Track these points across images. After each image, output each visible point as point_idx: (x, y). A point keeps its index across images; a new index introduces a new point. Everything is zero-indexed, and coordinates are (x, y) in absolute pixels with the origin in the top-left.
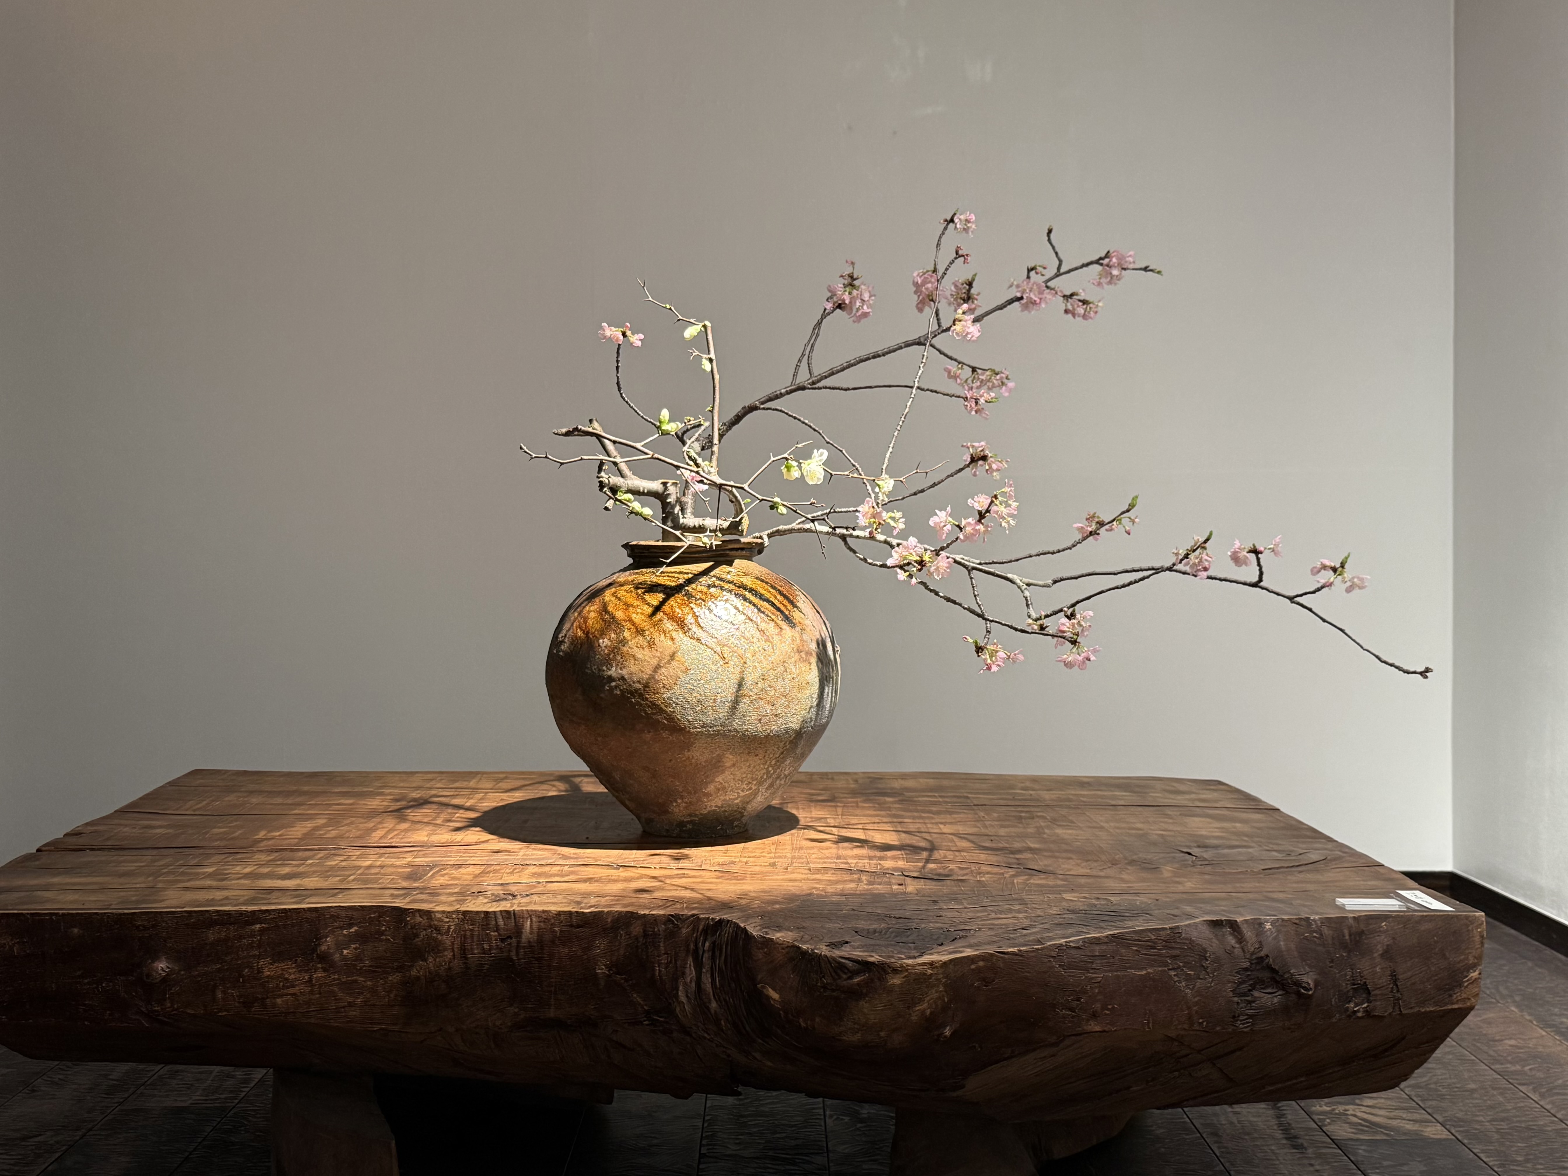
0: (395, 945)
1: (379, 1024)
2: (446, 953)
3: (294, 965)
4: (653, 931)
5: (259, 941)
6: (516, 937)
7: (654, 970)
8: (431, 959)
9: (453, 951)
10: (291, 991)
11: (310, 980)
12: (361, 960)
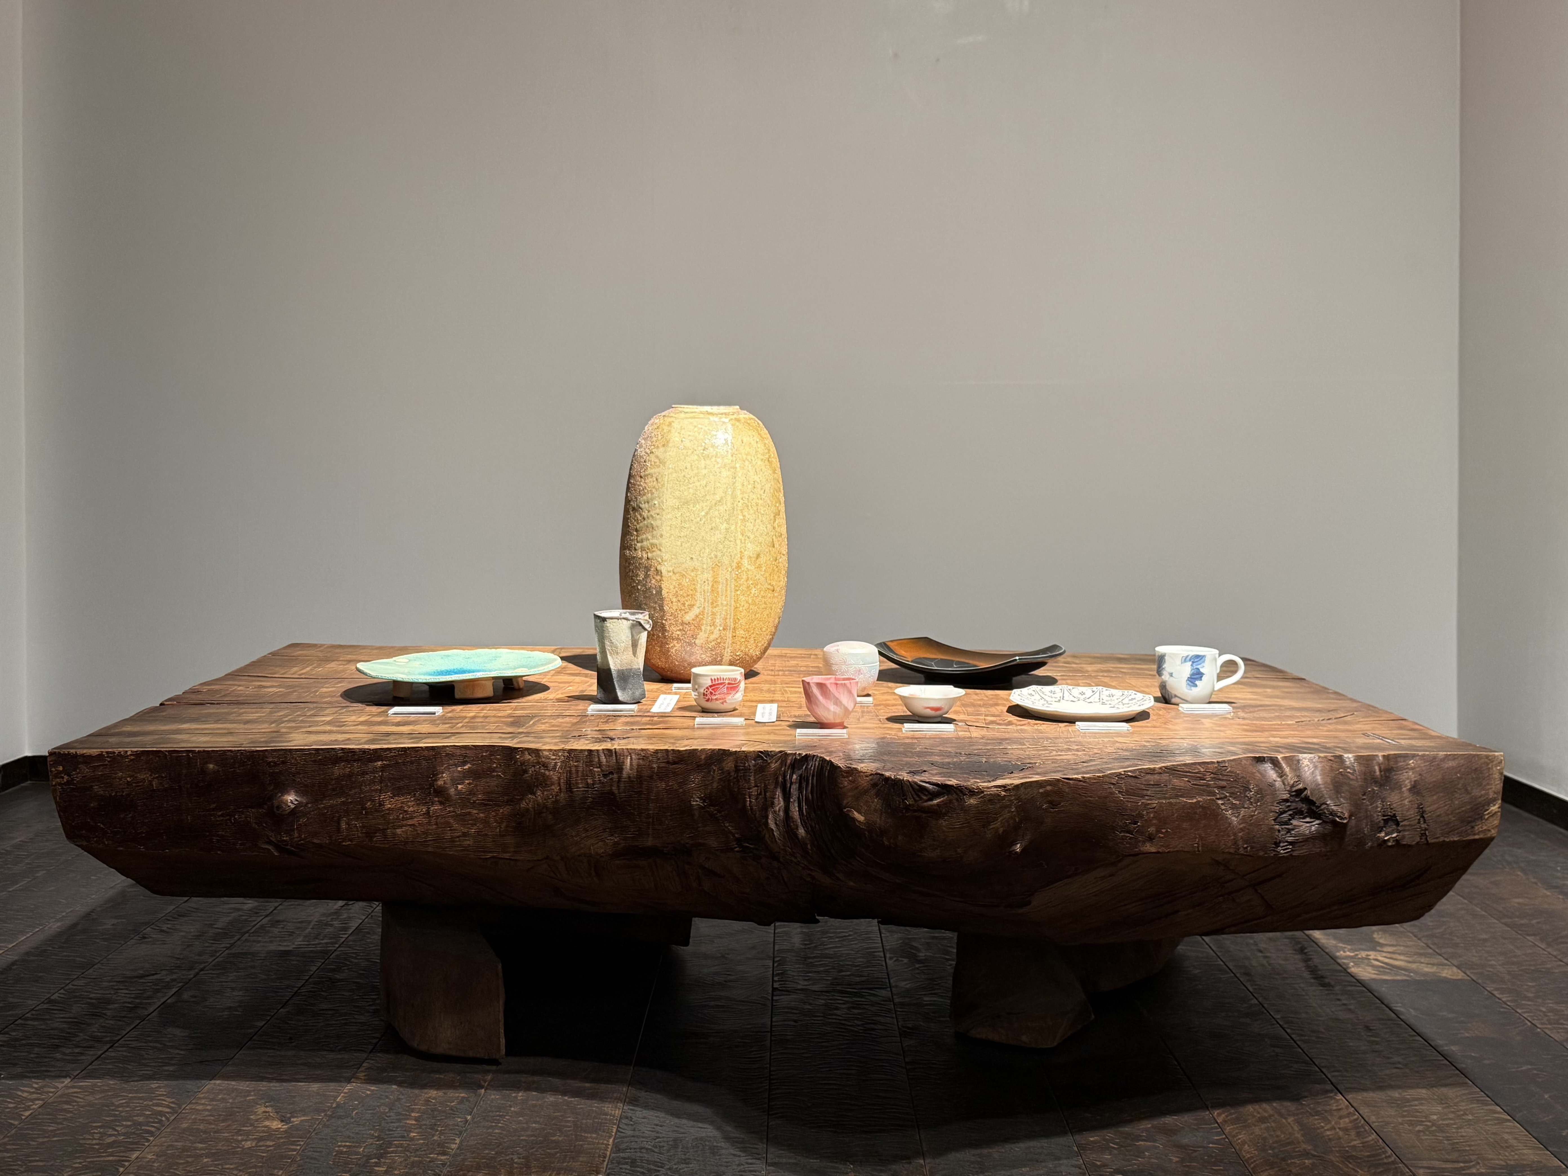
0: (506, 781)
1: (490, 852)
2: (553, 787)
3: (412, 799)
4: (744, 767)
5: (381, 777)
6: (617, 773)
7: (745, 801)
8: (539, 793)
9: (559, 784)
10: (410, 822)
11: (428, 812)
12: (474, 794)
